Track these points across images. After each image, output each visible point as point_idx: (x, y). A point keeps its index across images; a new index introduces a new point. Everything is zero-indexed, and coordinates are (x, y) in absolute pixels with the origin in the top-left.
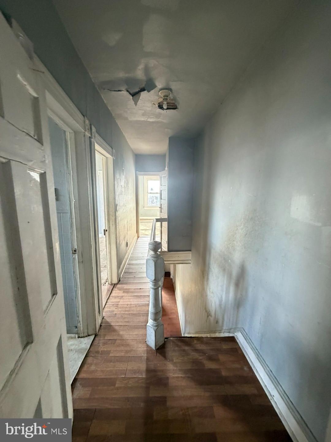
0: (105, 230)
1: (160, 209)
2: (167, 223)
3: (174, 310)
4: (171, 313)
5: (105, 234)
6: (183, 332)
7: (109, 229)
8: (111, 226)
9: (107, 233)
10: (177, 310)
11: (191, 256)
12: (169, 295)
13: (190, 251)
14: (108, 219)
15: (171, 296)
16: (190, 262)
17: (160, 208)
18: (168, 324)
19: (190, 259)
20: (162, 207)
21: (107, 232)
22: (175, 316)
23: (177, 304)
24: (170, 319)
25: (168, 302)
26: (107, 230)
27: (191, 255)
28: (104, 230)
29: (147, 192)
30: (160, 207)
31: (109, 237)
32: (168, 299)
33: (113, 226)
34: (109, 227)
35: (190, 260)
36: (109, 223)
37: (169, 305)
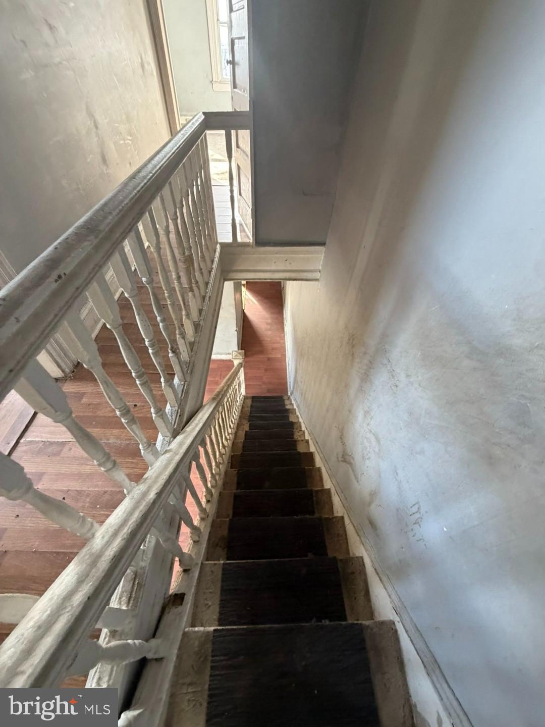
2: (248, 132)
3: (278, 343)
4: (273, 349)
6: (290, 388)
10: (285, 343)
11: (322, 258)
12: (272, 313)
13: (323, 244)
15: (276, 316)
16: (318, 275)
17: (228, 62)
18: (266, 370)
19: (320, 268)
22: (279, 356)
23: (285, 333)
24: (269, 359)
25: (269, 327)
27: (322, 256)
30: (230, 58)
32: (269, 321)
35: (320, 271)
37: (270, 333)
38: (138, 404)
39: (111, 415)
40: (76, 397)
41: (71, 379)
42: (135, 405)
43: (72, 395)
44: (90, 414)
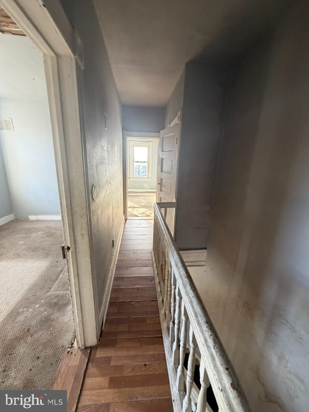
0: (66, 247)
1: (160, 185)
5: (64, 257)
7: (73, 247)
8: (79, 238)
9: (69, 254)
13: (206, 249)
14: (71, 222)
16: (204, 263)
20: (164, 183)
21: (70, 251)
26: (69, 248)
27: (205, 254)
28: (63, 248)
29: (133, 160)
30: (160, 183)
31: (75, 262)
33: (83, 238)
34: (75, 241)
35: (204, 261)
36: (74, 233)
38: (147, 363)
39: (132, 375)
40: (106, 361)
41: (100, 346)
42: (145, 365)
43: (103, 359)
44: (119, 376)
